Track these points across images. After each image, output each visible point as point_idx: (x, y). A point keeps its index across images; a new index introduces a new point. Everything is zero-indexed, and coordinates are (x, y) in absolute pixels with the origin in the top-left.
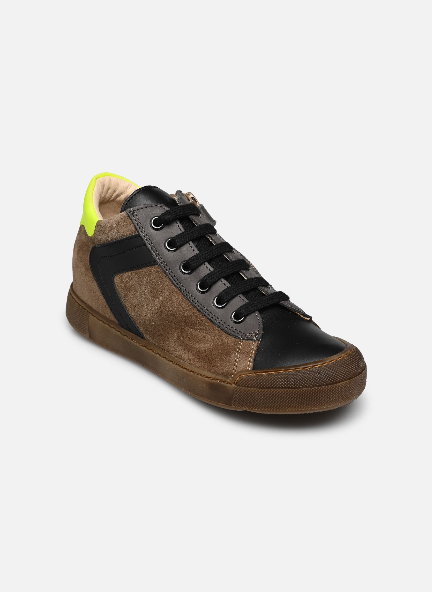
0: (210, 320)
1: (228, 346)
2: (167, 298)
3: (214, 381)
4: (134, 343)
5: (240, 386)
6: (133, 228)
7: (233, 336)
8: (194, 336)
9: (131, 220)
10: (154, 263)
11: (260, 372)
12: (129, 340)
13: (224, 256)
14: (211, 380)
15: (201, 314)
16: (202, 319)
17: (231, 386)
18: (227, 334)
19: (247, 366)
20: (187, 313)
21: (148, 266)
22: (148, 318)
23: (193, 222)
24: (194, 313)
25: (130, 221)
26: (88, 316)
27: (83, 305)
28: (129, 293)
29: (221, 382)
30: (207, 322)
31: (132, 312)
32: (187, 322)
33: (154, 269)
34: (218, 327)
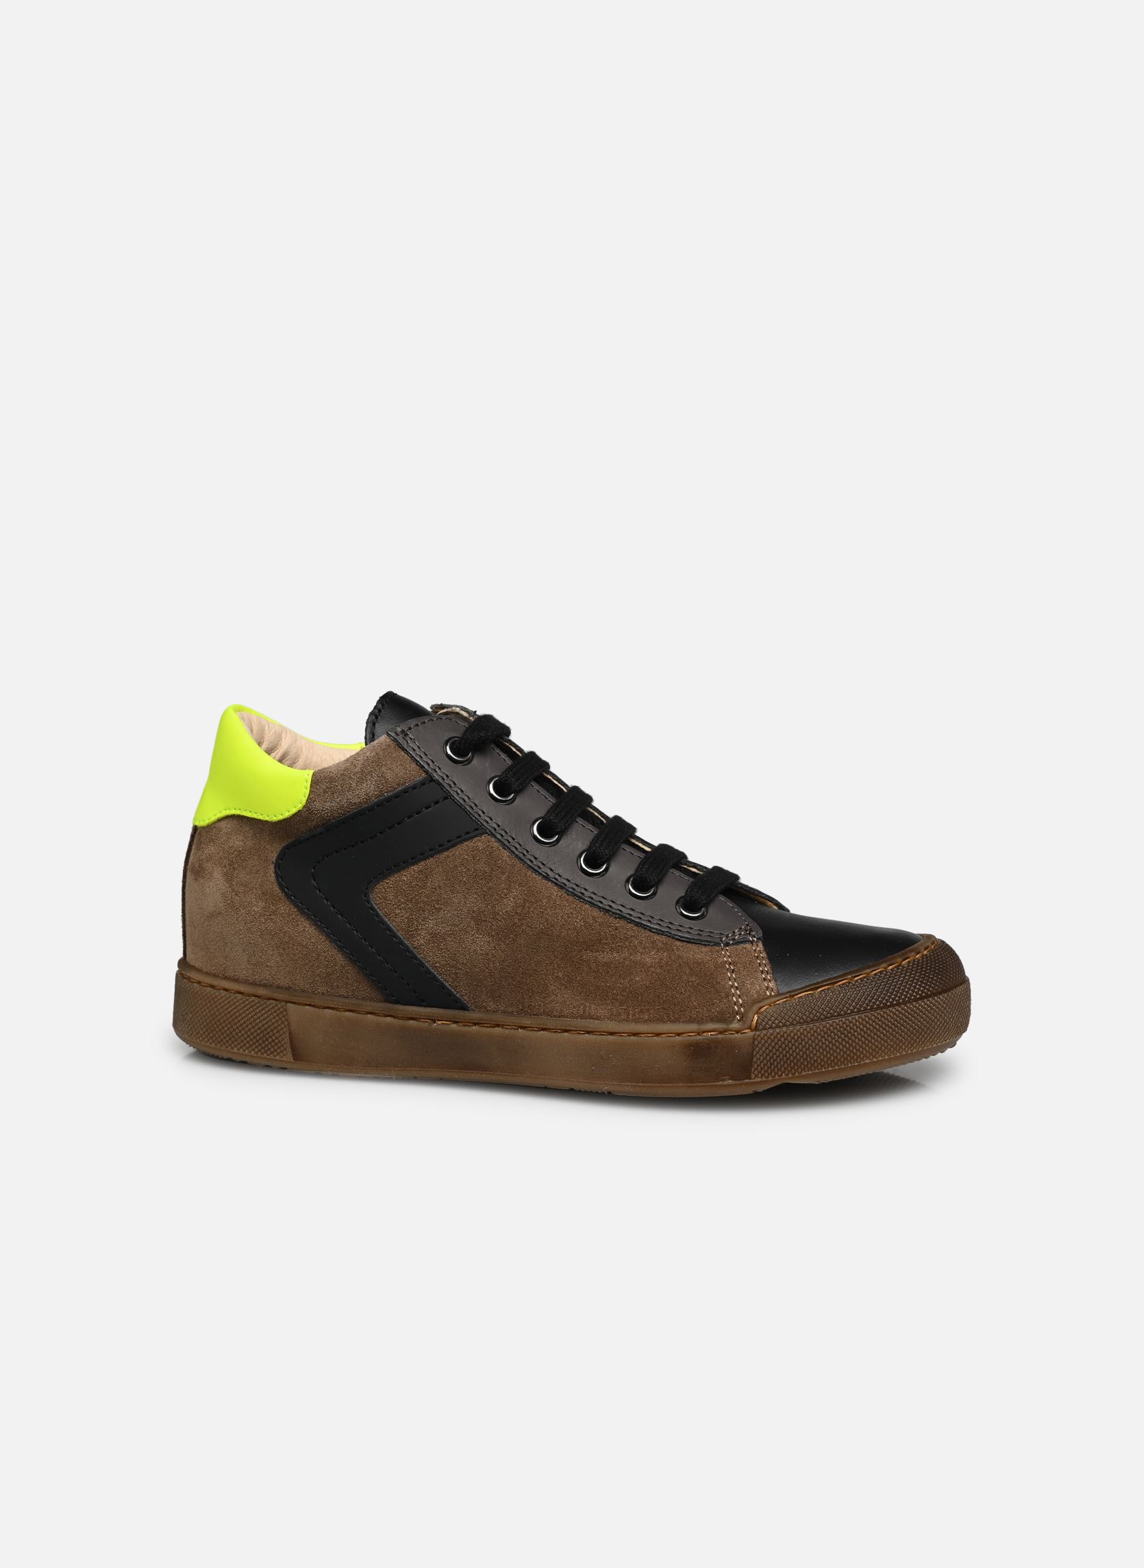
0: (637, 924)
1: (699, 964)
2: (525, 900)
3: (698, 1037)
4: (440, 1027)
5: (766, 1029)
6: (414, 766)
7: (703, 943)
8: (607, 964)
9: (403, 749)
10: (478, 830)
11: (802, 992)
12: (426, 1025)
13: (590, 812)
14: (689, 1038)
15: (611, 916)
16: (617, 925)
17: (743, 1035)
18: (685, 943)
19: (765, 988)
20: (578, 920)
21: (466, 840)
22: (482, 954)
23: (512, 748)
24: (594, 918)
25: (402, 753)
26: (286, 1010)
27: (261, 991)
28: (423, 911)
29: (718, 1035)
30: (631, 930)
31: (431, 957)
32: (581, 940)
33: (481, 842)
34: (659, 934)
